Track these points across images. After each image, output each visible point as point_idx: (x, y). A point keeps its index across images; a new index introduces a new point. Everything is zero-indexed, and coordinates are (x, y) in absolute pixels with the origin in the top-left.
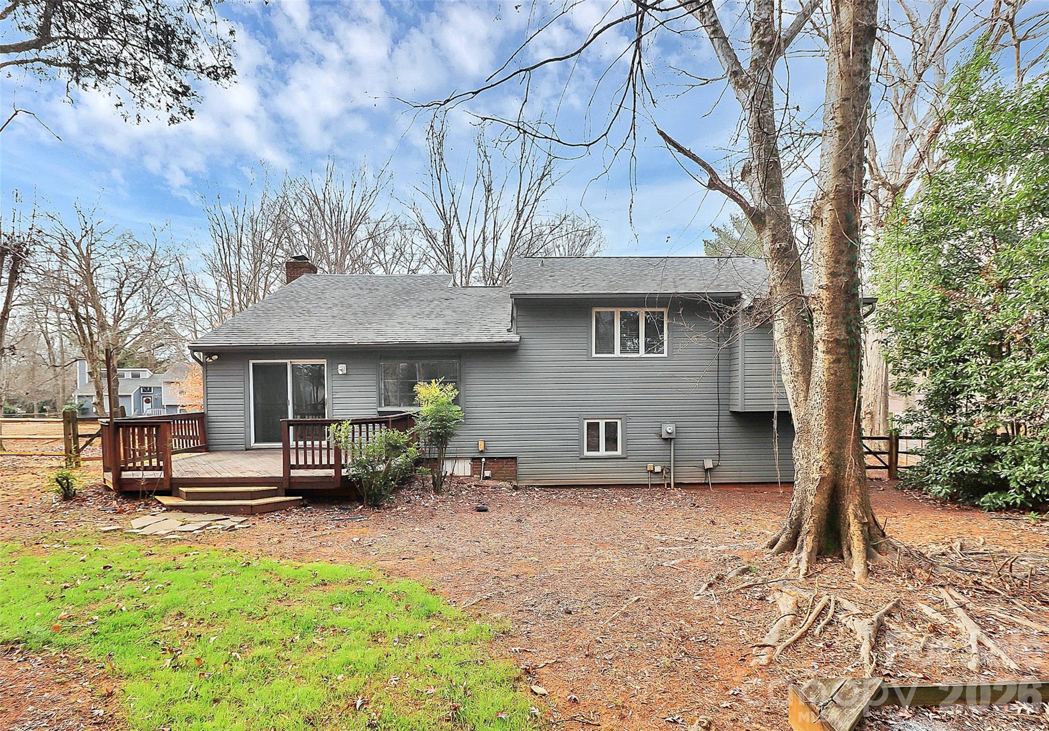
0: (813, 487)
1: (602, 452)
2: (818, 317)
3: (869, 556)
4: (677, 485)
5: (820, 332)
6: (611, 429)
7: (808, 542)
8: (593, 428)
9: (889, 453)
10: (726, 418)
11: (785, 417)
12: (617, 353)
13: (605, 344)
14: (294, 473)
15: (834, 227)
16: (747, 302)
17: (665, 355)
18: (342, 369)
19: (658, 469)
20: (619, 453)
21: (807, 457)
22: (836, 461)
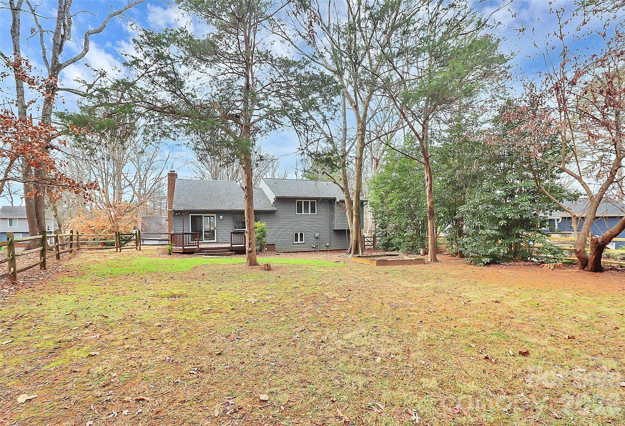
0: (353, 242)
1: (299, 242)
2: (354, 211)
3: (362, 253)
4: (319, 251)
5: (354, 214)
6: (301, 235)
7: (353, 251)
8: (296, 235)
9: (373, 241)
10: (332, 231)
11: (348, 230)
12: (303, 213)
13: (300, 211)
14: (233, 246)
15: (356, 196)
16: (338, 200)
17: (316, 214)
18: (221, 217)
19: (314, 246)
20: (304, 242)
21: (352, 237)
22: (357, 237)
